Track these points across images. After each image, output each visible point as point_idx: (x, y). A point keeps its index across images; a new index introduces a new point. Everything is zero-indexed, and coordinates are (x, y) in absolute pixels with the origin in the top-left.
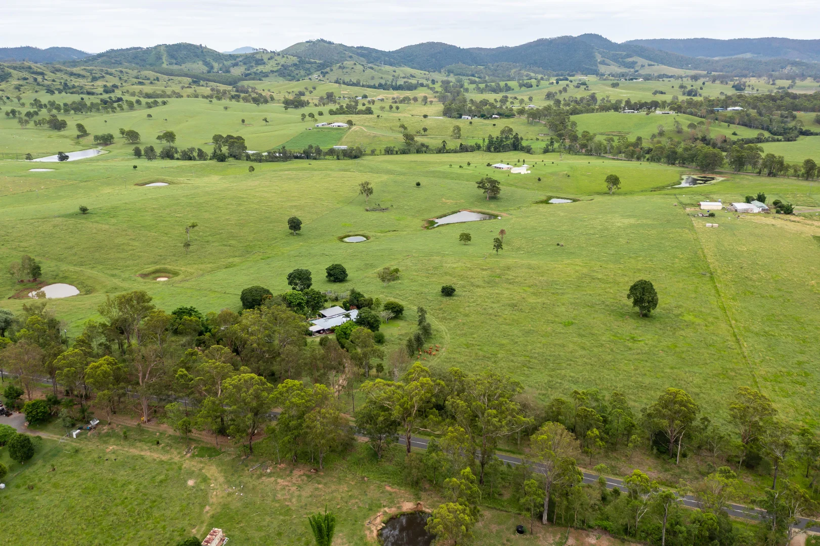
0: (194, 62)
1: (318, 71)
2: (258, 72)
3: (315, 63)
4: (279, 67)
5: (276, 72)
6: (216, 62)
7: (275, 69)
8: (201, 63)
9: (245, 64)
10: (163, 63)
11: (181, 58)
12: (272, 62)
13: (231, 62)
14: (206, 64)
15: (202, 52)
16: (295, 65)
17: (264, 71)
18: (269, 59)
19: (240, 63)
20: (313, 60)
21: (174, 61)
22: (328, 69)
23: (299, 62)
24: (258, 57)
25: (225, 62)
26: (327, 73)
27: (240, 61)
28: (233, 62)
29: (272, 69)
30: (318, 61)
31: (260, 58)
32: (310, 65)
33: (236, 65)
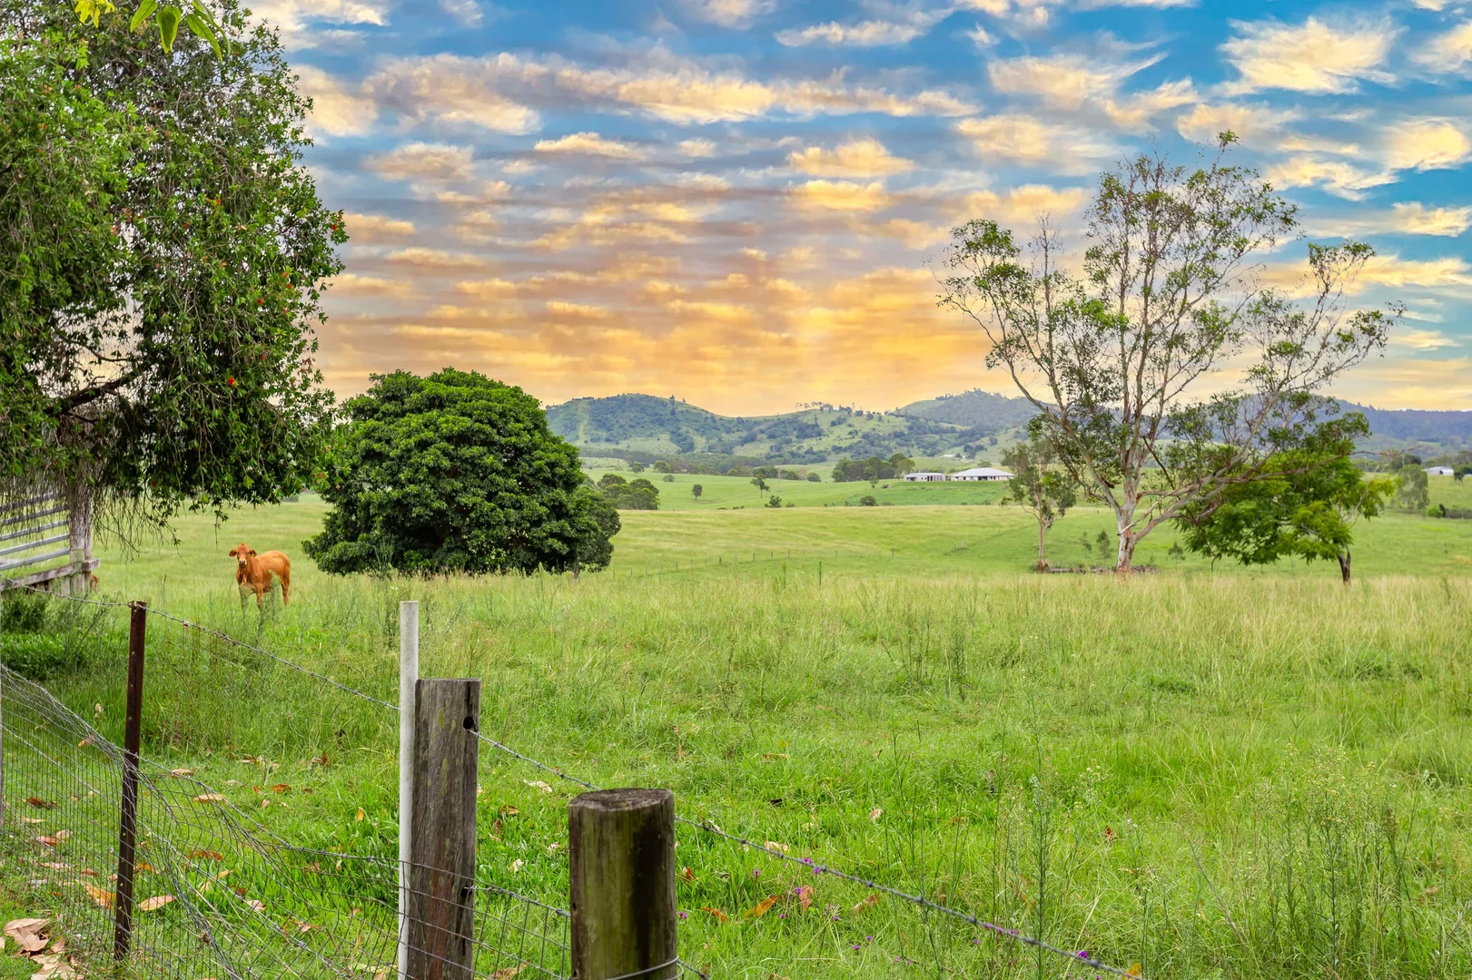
0: (651, 436)
1: (959, 445)
2: (802, 451)
3: (953, 430)
4: (857, 439)
5: (845, 450)
6: (703, 434)
7: (844, 444)
8: (666, 437)
9: (772, 437)
10: (577, 437)
11: (622, 426)
12: (842, 431)
13: (739, 434)
14: (677, 437)
15: (673, 413)
16: (898, 435)
17: (815, 449)
18: (833, 424)
19: (759, 437)
20: (945, 426)
21: (604, 434)
22: (985, 441)
23: (911, 428)
24: (809, 420)
25: (724, 435)
26: (981, 448)
27: (762, 432)
28: (744, 434)
29: (837, 444)
30: (958, 427)
31: (813, 422)
32: (937, 437)
33: (751, 439)
